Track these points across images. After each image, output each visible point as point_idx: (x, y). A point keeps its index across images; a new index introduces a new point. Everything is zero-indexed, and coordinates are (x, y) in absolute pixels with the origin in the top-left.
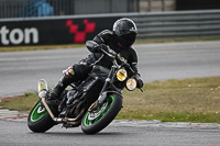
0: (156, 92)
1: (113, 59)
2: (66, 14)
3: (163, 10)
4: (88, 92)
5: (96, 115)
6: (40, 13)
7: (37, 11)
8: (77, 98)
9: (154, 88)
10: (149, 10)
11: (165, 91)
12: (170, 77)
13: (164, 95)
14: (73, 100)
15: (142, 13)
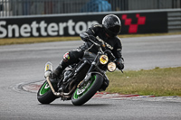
1: (98, 47)
2: (121, 10)
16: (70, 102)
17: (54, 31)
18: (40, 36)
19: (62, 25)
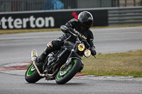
0: (130, 58)
1: (76, 37)
2: (72, 8)
3: (135, 5)
4: (60, 58)
5: (65, 72)
6: (55, 7)
7: (53, 6)
8: (54, 61)
9: (129, 55)
10: (126, 6)
11: (136, 58)
12: (139, 49)
13: (135, 60)
14: (51, 63)
15: (121, 7)
16: (54, 81)
17: (19, 25)
18: (8, 28)
19: (25, 20)
